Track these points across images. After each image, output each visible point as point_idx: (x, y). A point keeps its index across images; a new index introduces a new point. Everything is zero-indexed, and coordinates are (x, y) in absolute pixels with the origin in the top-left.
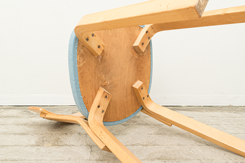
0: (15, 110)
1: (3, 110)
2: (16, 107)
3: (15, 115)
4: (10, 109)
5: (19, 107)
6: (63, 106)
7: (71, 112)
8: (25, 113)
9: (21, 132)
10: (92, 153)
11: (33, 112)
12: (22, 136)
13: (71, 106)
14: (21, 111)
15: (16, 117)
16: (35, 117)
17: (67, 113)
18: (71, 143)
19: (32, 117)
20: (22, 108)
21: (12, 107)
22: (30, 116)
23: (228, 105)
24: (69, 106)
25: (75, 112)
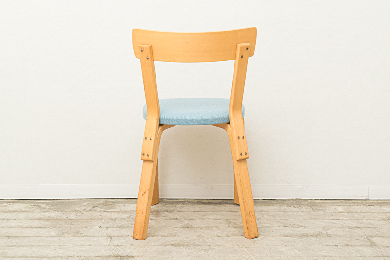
0: (21, 205)
1: (6, 204)
2: (21, 201)
3: (24, 209)
4: (14, 202)
5: (25, 201)
6: (81, 199)
7: (91, 206)
8: (35, 207)
9: (37, 226)
10: (112, 241)
11: (44, 206)
12: (39, 229)
14: (29, 205)
15: (26, 211)
16: (48, 211)
17: (86, 208)
18: (91, 234)
19: (45, 212)
20: (29, 202)
21: (17, 201)
22: (42, 210)
23: (295, 198)
24: (88, 200)
25: (97, 205)
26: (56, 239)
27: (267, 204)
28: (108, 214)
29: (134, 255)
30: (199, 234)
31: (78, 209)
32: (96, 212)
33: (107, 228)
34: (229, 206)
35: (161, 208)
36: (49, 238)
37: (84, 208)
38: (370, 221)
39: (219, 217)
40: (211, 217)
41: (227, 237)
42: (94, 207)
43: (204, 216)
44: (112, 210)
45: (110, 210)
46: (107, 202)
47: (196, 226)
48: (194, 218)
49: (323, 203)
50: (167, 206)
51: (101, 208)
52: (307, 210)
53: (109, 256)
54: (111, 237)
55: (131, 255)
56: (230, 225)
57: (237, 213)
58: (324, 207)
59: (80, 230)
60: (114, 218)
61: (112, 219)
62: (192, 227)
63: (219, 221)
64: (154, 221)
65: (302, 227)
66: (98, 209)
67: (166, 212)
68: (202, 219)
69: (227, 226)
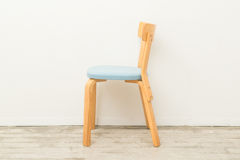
0: (18, 129)
1: (9, 129)
2: (18, 127)
3: (20, 132)
4: (14, 128)
5: (20, 127)
6: (54, 126)
7: (60, 130)
8: (27, 131)
9: (28, 142)
11: (32, 130)
12: (29, 143)
13: (60, 126)
14: (23, 130)
15: (21, 133)
16: (34, 133)
18: (60, 146)
19: (32, 133)
20: (23, 128)
21: (15, 127)
22: (31, 133)
23: (184, 125)
24: (58, 126)
25: (63, 130)
26: (39, 149)
27: (167, 129)
28: (70, 135)
29: (84, 158)
30: (124, 146)
31: (52, 132)
32: (63, 134)
33: (69, 143)
34: (143, 130)
35: (102, 131)
36: (35, 149)
37: (56, 131)
38: (228, 139)
39: (136, 137)
40: (132, 136)
41: (141, 148)
42: (62, 131)
43: (128, 136)
44: (72, 132)
45: (71, 133)
46: (69, 128)
47: (122, 142)
48: (122, 137)
49: (201, 128)
50: (105, 130)
51: (66, 131)
52: (190, 133)
53: (70, 159)
54: (71, 148)
55: (83, 158)
56: (143, 141)
57: (148, 134)
58: (201, 131)
59: (53, 144)
60: (73, 137)
61: (72, 138)
62: (120, 142)
63: (137, 139)
64: (97, 139)
65: (186, 142)
66: (64, 132)
67: (105, 134)
68: (126, 137)
69: (141, 141)
